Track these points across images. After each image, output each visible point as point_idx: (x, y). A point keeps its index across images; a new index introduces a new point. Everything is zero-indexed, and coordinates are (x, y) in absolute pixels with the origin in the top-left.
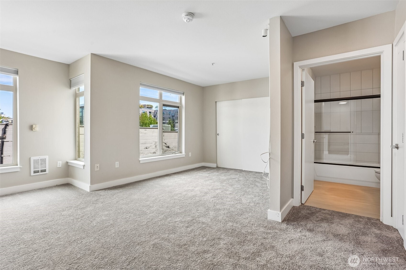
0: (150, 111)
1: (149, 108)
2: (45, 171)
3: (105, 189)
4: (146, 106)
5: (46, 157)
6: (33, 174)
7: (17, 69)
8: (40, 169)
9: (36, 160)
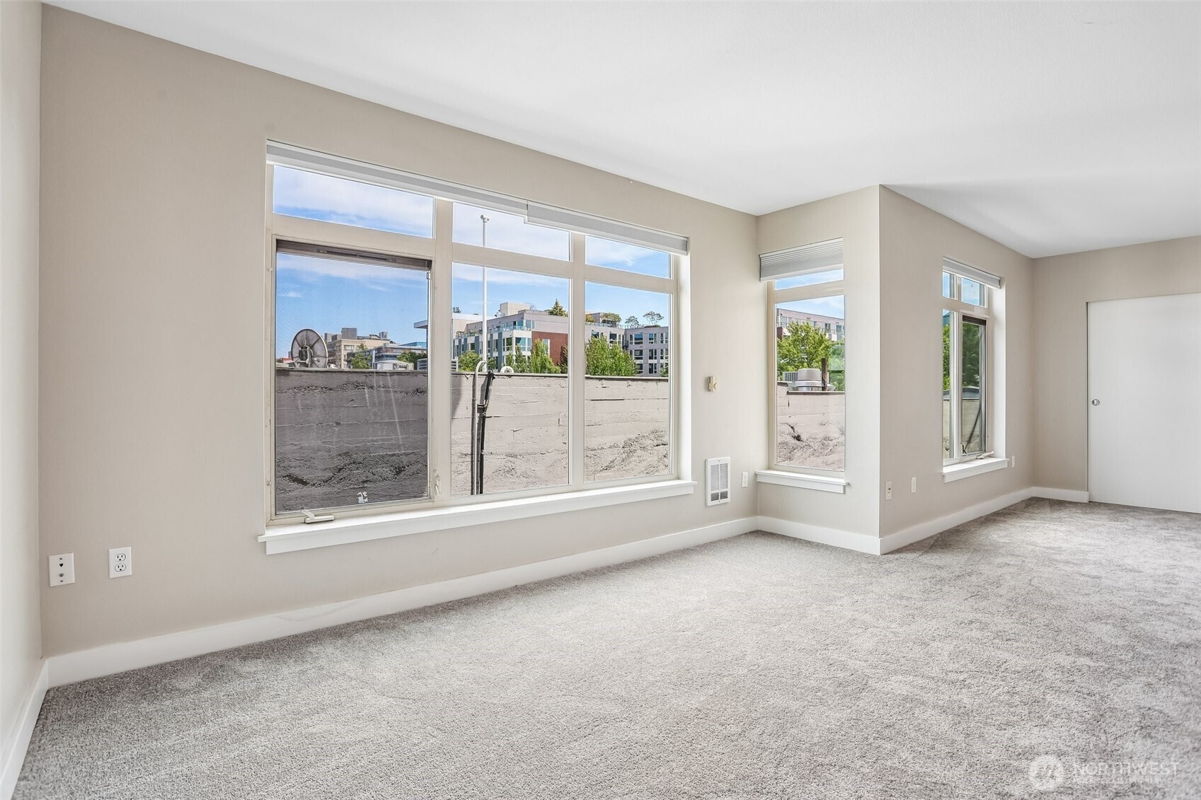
0: (613, 331)
1: (608, 322)
2: (724, 495)
3: (899, 551)
4: (600, 317)
5: (726, 459)
6: (710, 503)
7: (687, 238)
8: (719, 491)
9: (714, 468)
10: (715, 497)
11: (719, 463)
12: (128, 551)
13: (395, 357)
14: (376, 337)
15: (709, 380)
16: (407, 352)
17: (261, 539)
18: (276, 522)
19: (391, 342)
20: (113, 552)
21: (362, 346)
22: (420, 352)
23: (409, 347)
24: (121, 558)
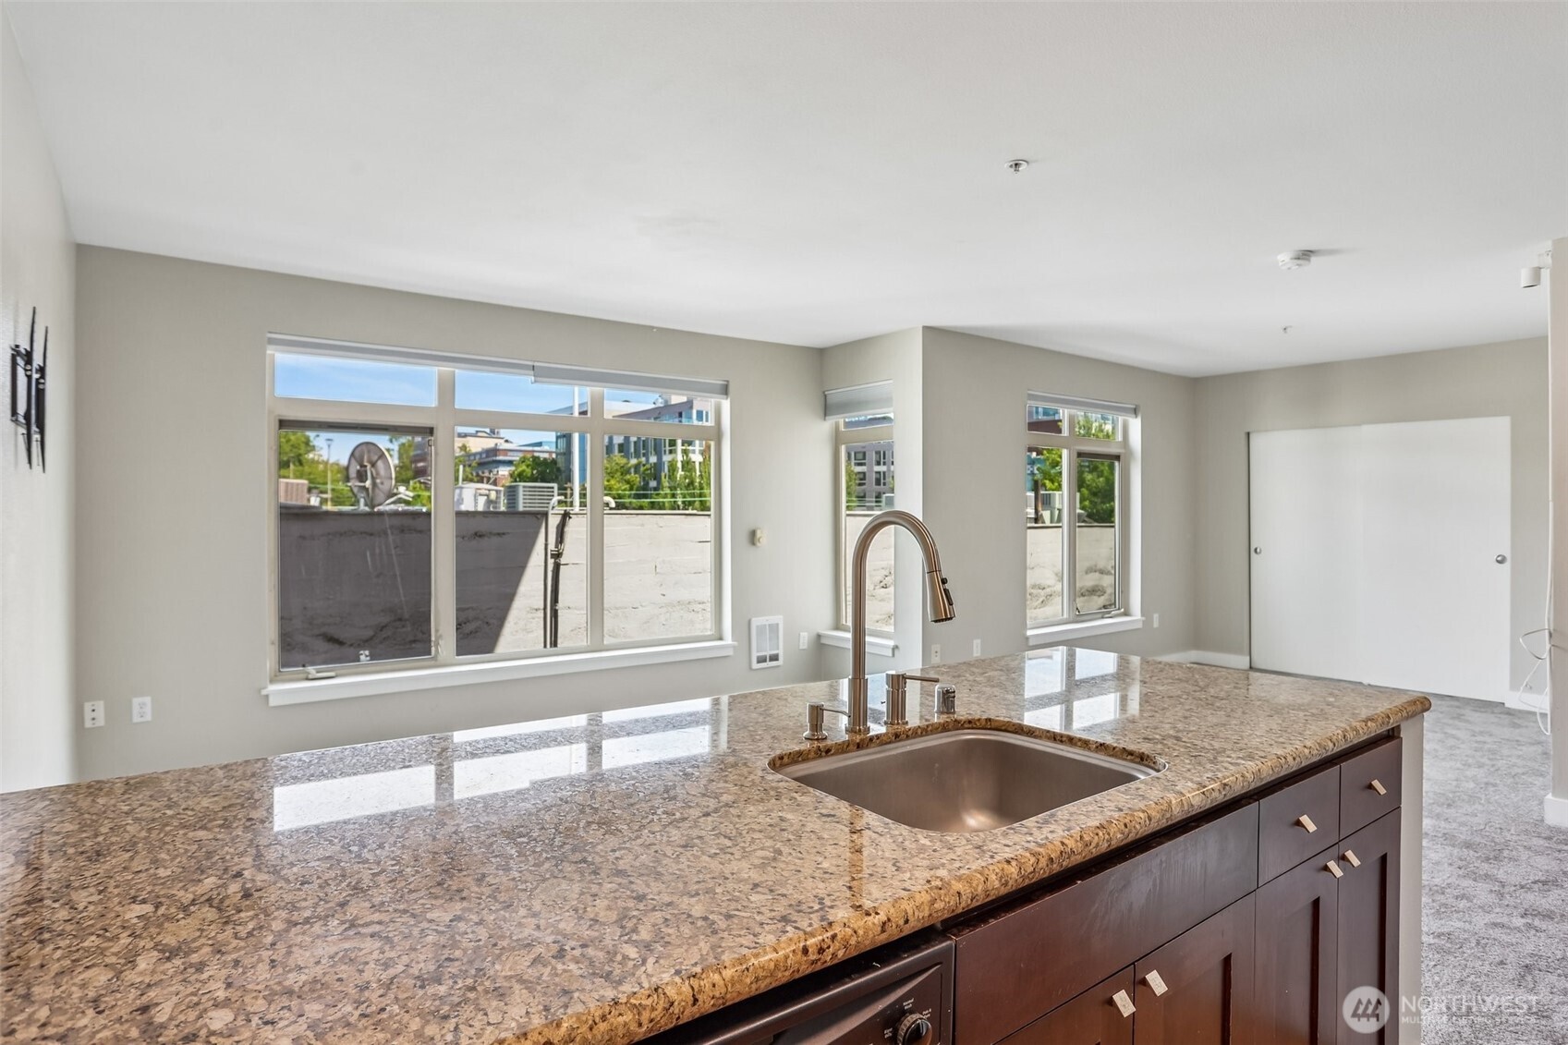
2: (774, 658)
5: (778, 619)
6: (755, 665)
7: (728, 381)
8: (768, 653)
9: (761, 629)
10: (761, 660)
11: (767, 623)
12: (148, 700)
13: (510, 463)
14: (485, 435)
15: (753, 534)
16: (529, 455)
17: (264, 692)
18: (278, 678)
19: (507, 441)
20: (136, 701)
21: (464, 448)
22: (546, 455)
23: (530, 448)
24: (142, 706)
